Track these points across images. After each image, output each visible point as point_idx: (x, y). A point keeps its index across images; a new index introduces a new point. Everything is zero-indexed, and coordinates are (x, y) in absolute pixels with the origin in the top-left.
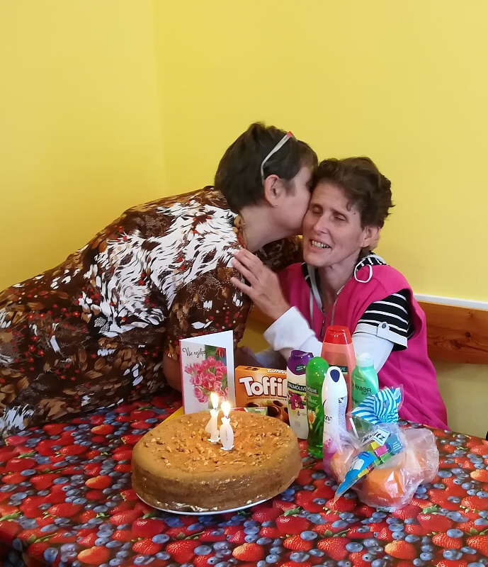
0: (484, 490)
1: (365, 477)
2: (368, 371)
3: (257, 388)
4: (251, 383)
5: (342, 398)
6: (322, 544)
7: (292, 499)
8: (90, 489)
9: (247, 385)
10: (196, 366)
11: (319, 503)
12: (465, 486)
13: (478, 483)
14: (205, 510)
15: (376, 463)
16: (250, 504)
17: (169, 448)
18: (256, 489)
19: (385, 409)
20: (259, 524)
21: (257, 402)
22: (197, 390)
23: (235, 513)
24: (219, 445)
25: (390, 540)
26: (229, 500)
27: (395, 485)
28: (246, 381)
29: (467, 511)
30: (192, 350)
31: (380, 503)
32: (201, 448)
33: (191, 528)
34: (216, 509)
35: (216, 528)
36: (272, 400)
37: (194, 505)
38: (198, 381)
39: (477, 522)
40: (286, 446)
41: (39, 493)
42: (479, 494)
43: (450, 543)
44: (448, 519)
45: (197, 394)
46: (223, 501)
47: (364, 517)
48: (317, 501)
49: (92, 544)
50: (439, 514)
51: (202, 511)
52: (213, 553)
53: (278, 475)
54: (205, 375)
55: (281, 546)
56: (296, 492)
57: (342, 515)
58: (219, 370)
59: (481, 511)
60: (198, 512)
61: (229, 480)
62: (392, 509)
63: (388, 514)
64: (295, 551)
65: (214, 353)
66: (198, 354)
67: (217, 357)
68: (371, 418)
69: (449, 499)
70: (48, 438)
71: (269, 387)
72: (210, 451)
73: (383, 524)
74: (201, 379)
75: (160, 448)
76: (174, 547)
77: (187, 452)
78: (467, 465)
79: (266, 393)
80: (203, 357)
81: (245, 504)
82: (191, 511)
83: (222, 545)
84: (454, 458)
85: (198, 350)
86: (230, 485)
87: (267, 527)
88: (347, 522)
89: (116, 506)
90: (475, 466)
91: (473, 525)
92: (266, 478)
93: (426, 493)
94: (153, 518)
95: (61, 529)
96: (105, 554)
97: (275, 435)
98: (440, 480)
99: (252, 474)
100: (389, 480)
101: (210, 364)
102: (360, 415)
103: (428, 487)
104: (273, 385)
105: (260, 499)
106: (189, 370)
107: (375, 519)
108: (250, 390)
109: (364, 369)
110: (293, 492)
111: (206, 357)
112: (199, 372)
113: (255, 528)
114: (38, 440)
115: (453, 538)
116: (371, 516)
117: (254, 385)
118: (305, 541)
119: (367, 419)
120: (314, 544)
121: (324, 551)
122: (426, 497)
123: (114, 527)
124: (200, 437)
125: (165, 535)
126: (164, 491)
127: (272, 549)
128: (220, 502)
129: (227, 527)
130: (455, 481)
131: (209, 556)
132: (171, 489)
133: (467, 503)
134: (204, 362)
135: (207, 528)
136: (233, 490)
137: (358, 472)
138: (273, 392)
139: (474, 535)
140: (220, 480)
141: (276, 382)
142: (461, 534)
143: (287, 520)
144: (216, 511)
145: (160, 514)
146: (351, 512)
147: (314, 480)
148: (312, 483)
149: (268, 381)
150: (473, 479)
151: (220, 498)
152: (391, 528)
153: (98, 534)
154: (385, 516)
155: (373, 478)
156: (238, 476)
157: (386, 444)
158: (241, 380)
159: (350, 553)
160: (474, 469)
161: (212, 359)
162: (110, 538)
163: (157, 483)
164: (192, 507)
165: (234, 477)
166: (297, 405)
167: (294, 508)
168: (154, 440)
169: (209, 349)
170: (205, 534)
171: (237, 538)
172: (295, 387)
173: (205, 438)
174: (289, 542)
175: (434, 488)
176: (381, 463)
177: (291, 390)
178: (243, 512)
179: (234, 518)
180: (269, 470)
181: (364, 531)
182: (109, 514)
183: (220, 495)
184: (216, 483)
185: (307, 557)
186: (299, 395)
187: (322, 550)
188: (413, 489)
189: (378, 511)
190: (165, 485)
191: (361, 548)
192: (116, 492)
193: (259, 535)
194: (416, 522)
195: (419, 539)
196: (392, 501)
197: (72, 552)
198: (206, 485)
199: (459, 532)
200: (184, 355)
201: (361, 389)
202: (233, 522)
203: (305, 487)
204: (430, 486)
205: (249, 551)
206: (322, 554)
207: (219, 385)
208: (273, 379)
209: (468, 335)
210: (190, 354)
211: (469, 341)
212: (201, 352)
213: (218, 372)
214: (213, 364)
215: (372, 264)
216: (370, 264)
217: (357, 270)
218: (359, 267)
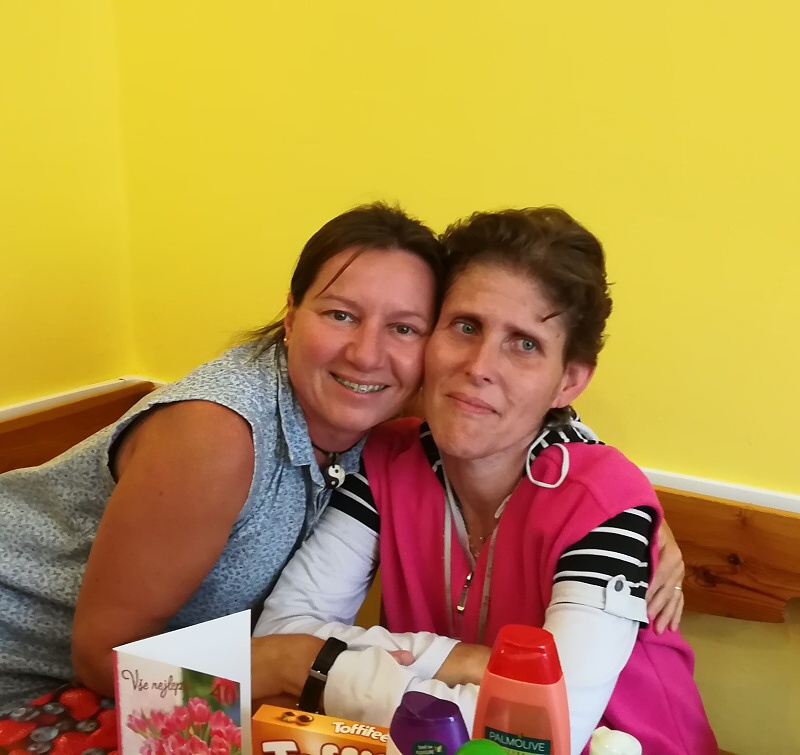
10: (158, 716)
30: (147, 677)
54: (181, 741)
58: (219, 734)
65: (204, 691)
66: (163, 688)
67: (215, 703)
80: (176, 699)
85: (163, 679)
101: (193, 717)
106: (139, 725)
111: (186, 699)
112: (165, 733)
134: (178, 711)
161: (199, 706)
169: (193, 680)
200: (125, 689)
209: (734, 560)
210: (141, 687)
211: (735, 572)
212: (169, 685)
213: (215, 738)
214: (204, 718)
215: (567, 440)
216: (562, 441)
217: (533, 457)
218: (538, 450)
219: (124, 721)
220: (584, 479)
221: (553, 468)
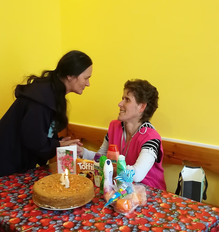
0: (164, 211)
1: (116, 201)
2: (122, 162)
3: (83, 167)
4: (81, 165)
5: (111, 172)
6: (97, 224)
7: (90, 208)
8: (19, 198)
9: (80, 165)
10: (62, 157)
11: (99, 210)
12: (157, 209)
13: (162, 208)
14: (56, 208)
15: (121, 196)
16: (72, 208)
17: (46, 185)
18: (75, 202)
19: (127, 177)
20: (75, 215)
21: (83, 172)
22: (62, 167)
23: (67, 211)
24: (64, 186)
25: (122, 225)
26: (64, 205)
27: (127, 205)
28: (80, 164)
29: (155, 218)
30: (61, 152)
31: (121, 212)
32: (58, 186)
33: (50, 214)
34: (59, 208)
35: (59, 215)
36: (89, 172)
37: (52, 206)
38: (63, 163)
39: (158, 222)
40: (88, 188)
41: (2, 198)
42: (162, 212)
43: (145, 229)
44: (147, 220)
45: (62, 168)
46: (62, 206)
47: (115, 216)
48: (98, 209)
49: (15, 217)
50: (144, 218)
51: (54, 209)
52: (56, 224)
53: (84, 198)
54: (65, 161)
55: (81, 223)
56: (92, 205)
57: (106, 215)
58: (70, 159)
59: (160, 218)
60: (53, 209)
61: (64, 198)
62: (126, 214)
63: (124, 216)
64: (86, 226)
65: (69, 153)
66: (63, 153)
67: (70, 155)
68: (123, 180)
69: (149, 213)
70: (9, 180)
71: (88, 167)
72: (60, 188)
73: (121, 219)
74: (64, 162)
75: (43, 185)
76: (43, 220)
77: (52, 187)
78: (160, 201)
79: (87, 169)
80: (65, 154)
81: (70, 207)
82: (50, 208)
83: (60, 221)
84: (155, 198)
85: (63, 152)
86: (64, 200)
87: (78, 216)
88: (108, 217)
89: (27, 205)
90: (163, 202)
91: (156, 223)
92: (79, 199)
93: (140, 210)
94: (38, 210)
95: (6, 211)
96: (18, 221)
97: (85, 183)
98: (147, 206)
99: (73, 196)
100: (125, 203)
101: (67, 157)
102: (118, 179)
103: (142, 208)
104: (89, 166)
105: (76, 206)
106: (60, 159)
107: (118, 217)
108: (81, 167)
109: (121, 161)
110: (90, 205)
111: (66, 154)
112: (63, 160)
113: (73, 216)
114: (6, 181)
115: (146, 227)
116: (117, 216)
117: (83, 165)
118: (90, 223)
119: (121, 181)
120: (93, 224)
121: (96, 227)
122: (140, 211)
123: (24, 212)
124: (58, 183)
125: (41, 216)
126: (41, 200)
127: (77, 224)
128: (61, 206)
129: (63, 215)
130: (153, 207)
131: (54, 225)
132: (44, 199)
133: (155, 215)
134: (65, 156)
135: (56, 215)
136: (66, 202)
137: (113, 199)
138: (89, 169)
139: (155, 227)
140: (61, 198)
141: (90, 165)
142: (150, 226)
143: (85, 215)
144: (59, 209)
145: (41, 209)
146: (110, 214)
147: (99, 202)
148: (98, 203)
149: (88, 164)
150: (160, 206)
151: (61, 204)
152: (123, 221)
153: (18, 214)
154: (123, 217)
155: (119, 202)
156: (68, 197)
157: (126, 190)
158: (78, 164)
159: (106, 228)
160: (162, 203)
161: (68, 155)
162: (22, 216)
163: (39, 197)
164: (51, 207)
165: (66, 197)
166: (97, 174)
167: (89, 211)
168: (41, 182)
169: (67, 151)
170: (55, 217)
171: (66, 219)
172: (96, 167)
173: (60, 183)
174: (84, 222)
175: (144, 208)
176: (123, 197)
177: (95, 168)
178: (71, 211)
179: (67, 212)
180: (80, 196)
181: (113, 221)
182: (23, 207)
183: (61, 203)
184: (60, 198)
185: (89, 228)
186: (98, 170)
187: (96, 226)
188: (135, 208)
189: (120, 214)
190: (42, 198)
191: (110, 227)
192: (28, 200)
193: (74, 219)
194: (134, 220)
195: (133, 226)
196: (125, 211)
197: (8, 219)
198: (56, 199)
199: (149, 225)
200: (58, 153)
201: (120, 169)
202: (66, 214)
203: (95, 204)
204: (143, 207)
205: (69, 224)
206: (95, 228)
207: (71, 165)
208: (90, 164)
209: (174, 153)
210: (60, 153)
211: (174, 155)
212: (64, 153)
213: (70, 160)
214: (68, 157)
215: (147, 127)
216: (146, 127)
217: (141, 128)
218: (142, 127)
219: (58, 159)
220: (149, 134)
221: (144, 131)
